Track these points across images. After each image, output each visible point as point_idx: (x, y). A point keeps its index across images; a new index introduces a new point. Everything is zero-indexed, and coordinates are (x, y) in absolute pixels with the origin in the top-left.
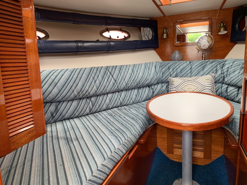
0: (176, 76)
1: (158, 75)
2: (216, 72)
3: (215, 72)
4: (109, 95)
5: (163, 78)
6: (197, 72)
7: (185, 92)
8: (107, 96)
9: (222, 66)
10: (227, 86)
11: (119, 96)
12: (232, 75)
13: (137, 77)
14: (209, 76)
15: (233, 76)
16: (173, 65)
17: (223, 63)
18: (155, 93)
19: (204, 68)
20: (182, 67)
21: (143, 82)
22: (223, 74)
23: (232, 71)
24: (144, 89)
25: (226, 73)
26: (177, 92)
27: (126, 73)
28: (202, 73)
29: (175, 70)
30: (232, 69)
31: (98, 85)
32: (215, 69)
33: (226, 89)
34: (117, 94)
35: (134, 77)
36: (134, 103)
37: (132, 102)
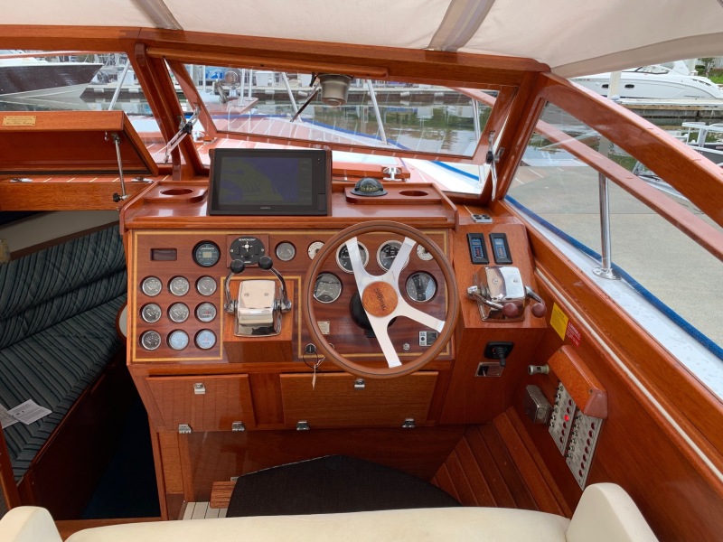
4: (56, 302)
8: (53, 303)
11: (74, 298)
13: (104, 260)
27: (82, 259)
31: (34, 290)
34: (69, 295)
35: (98, 262)
36: (102, 303)
37: (98, 301)
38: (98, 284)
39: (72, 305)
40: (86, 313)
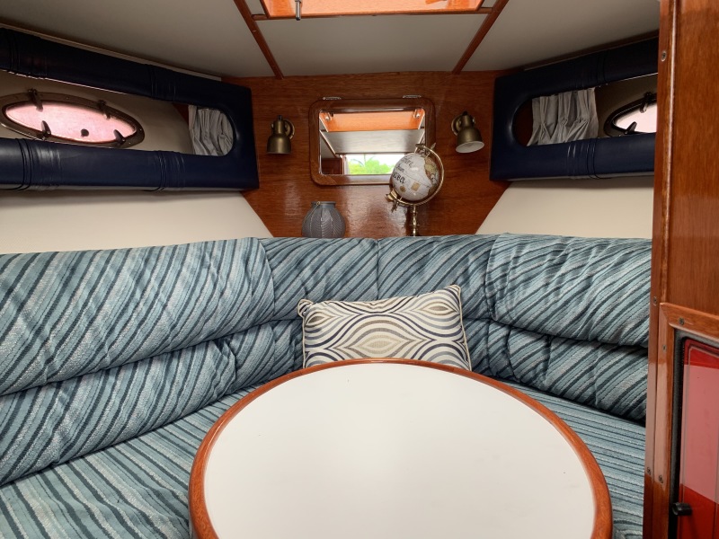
0: (327, 296)
1: (258, 293)
2: (466, 281)
3: (460, 280)
5: (279, 304)
6: (401, 281)
7: (365, 360)
9: (483, 259)
10: (503, 332)
11: (58, 407)
12: (520, 294)
13: (158, 307)
14: (442, 296)
15: (527, 295)
16: (315, 253)
17: (486, 249)
18: (247, 367)
19: (421, 265)
20: (345, 261)
21: (190, 324)
22: (491, 289)
23: (522, 278)
24: (198, 354)
25: (498, 285)
26: (336, 364)
28: (416, 283)
29: (321, 271)
30: (519, 271)
32: (460, 271)
33: (501, 343)
34: (45, 396)
35: (143, 308)
36: (144, 430)
37: (133, 425)
38: (140, 373)
39: (48, 426)
40: (90, 458)
